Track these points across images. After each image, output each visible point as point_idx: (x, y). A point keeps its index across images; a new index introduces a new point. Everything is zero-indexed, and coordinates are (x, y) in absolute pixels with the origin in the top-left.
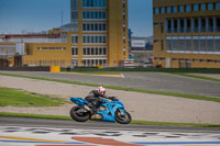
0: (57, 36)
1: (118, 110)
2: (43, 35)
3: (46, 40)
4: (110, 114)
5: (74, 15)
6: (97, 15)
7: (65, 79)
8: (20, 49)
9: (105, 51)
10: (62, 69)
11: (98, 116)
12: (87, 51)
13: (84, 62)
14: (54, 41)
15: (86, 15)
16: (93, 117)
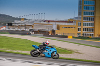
0: (72, 22)
1: (53, 52)
2: (65, 22)
3: (67, 24)
4: (49, 54)
5: (80, 13)
6: (90, 13)
7: (74, 42)
8: (55, 27)
9: (93, 30)
10: (73, 37)
11: (43, 55)
12: (85, 30)
13: (83, 34)
14: (70, 24)
15: (85, 13)
16: (41, 55)
